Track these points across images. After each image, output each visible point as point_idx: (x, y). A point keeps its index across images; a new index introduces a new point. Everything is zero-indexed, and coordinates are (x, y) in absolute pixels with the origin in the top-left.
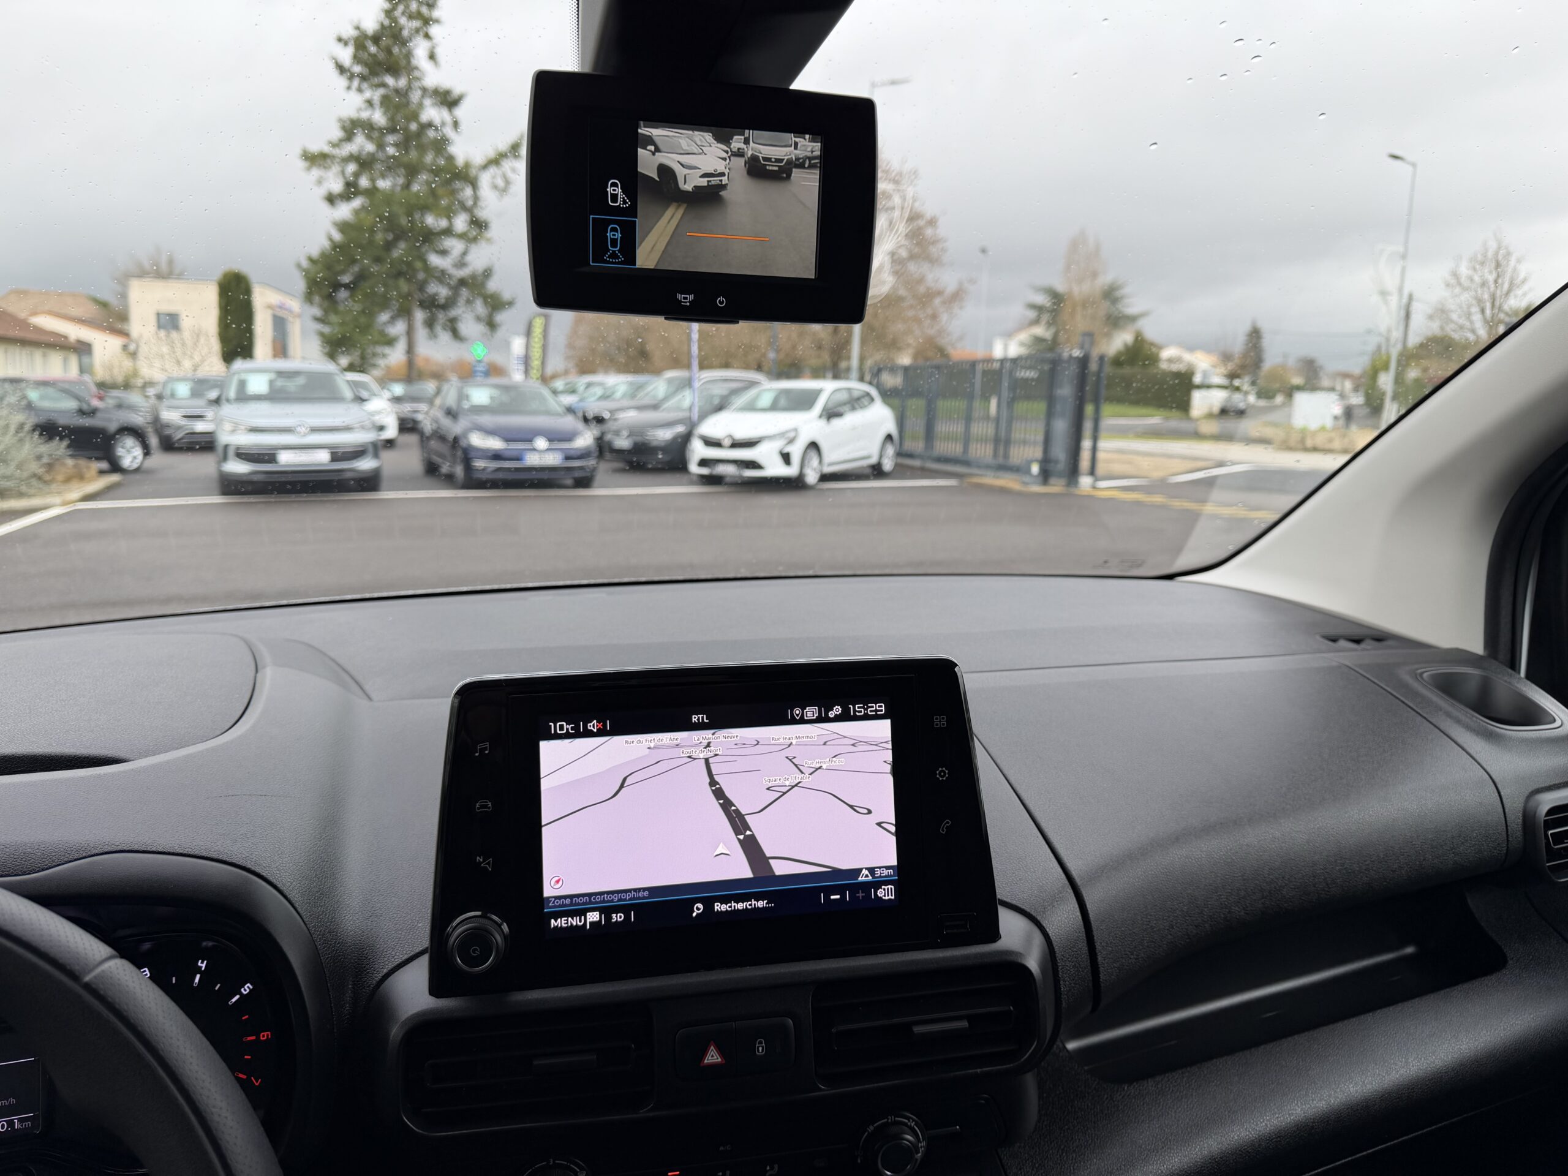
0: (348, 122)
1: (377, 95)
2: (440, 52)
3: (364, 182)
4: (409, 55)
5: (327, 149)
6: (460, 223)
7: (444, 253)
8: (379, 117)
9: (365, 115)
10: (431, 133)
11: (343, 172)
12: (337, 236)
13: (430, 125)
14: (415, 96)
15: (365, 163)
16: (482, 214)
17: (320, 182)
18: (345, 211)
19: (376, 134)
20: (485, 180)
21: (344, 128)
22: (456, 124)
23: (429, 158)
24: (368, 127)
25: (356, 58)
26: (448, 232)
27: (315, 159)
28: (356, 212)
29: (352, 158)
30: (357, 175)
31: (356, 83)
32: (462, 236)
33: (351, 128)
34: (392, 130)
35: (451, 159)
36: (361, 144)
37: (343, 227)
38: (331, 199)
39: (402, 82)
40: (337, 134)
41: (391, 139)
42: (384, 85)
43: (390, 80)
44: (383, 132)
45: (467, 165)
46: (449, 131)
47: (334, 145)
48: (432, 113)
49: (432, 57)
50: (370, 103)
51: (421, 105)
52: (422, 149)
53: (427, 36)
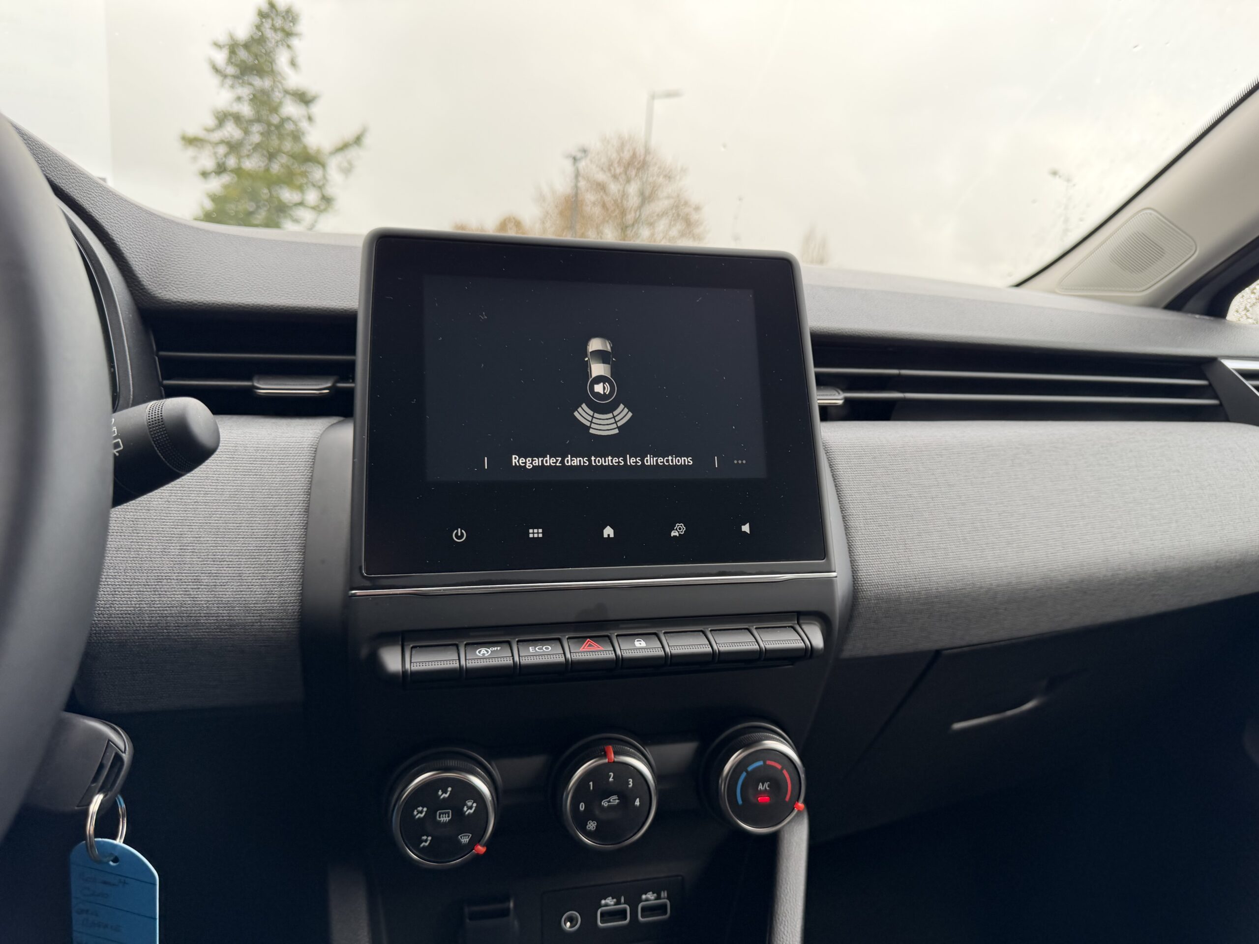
0: (222, 113)
1: (245, 92)
2: (300, 60)
3: (232, 162)
4: (272, 62)
5: (201, 134)
6: (312, 197)
7: (296, 221)
8: (246, 110)
9: (236, 108)
10: (289, 127)
11: (215, 153)
12: (209, 205)
13: (289, 119)
14: (277, 95)
15: (233, 147)
16: (330, 191)
17: (195, 159)
18: (216, 184)
19: (245, 125)
20: (333, 164)
21: (217, 118)
22: (310, 119)
23: (288, 145)
24: (237, 118)
25: (230, 61)
26: (301, 204)
27: (191, 141)
28: (226, 187)
29: (222, 142)
30: (226, 155)
31: (229, 81)
32: (314, 208)
33: (222, 118)
34: (258, 120)
35: (305, 147)
36: (231, 131)
37: (214, 198)
38: (205, 174)
39: (267, 83)
40: (211, 122)
41: (256, 128)
42: (251, 84)
43: (257, 82)
44: (251, 122)
45: (318, 151)
46: (304, 125)
47: (209, 130)
48: (290, 109)
49: (293, 63)
50: (239, 99)
51: (280, 104)
52: (281, 137)
53: (289, 47)
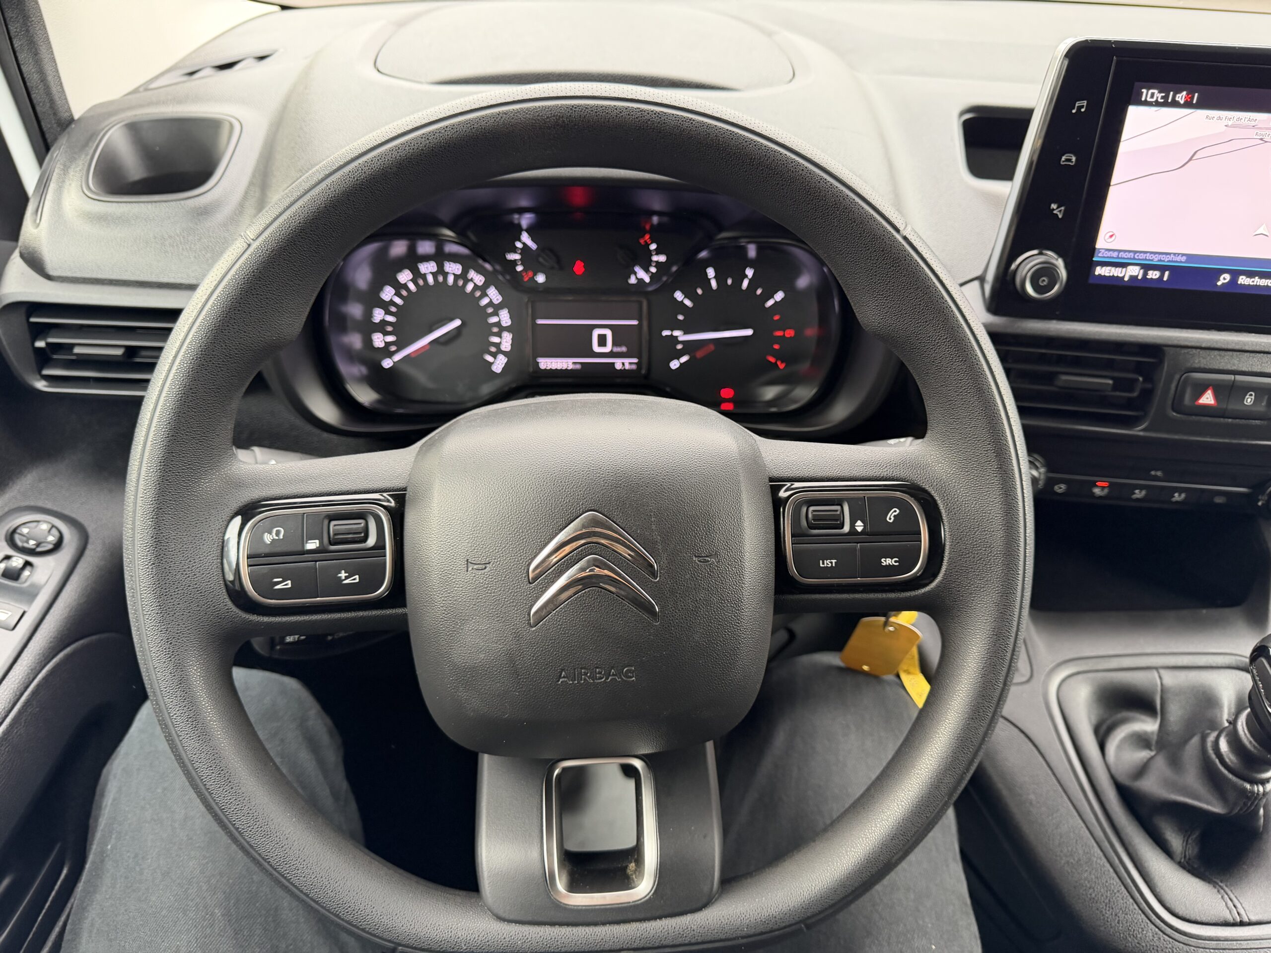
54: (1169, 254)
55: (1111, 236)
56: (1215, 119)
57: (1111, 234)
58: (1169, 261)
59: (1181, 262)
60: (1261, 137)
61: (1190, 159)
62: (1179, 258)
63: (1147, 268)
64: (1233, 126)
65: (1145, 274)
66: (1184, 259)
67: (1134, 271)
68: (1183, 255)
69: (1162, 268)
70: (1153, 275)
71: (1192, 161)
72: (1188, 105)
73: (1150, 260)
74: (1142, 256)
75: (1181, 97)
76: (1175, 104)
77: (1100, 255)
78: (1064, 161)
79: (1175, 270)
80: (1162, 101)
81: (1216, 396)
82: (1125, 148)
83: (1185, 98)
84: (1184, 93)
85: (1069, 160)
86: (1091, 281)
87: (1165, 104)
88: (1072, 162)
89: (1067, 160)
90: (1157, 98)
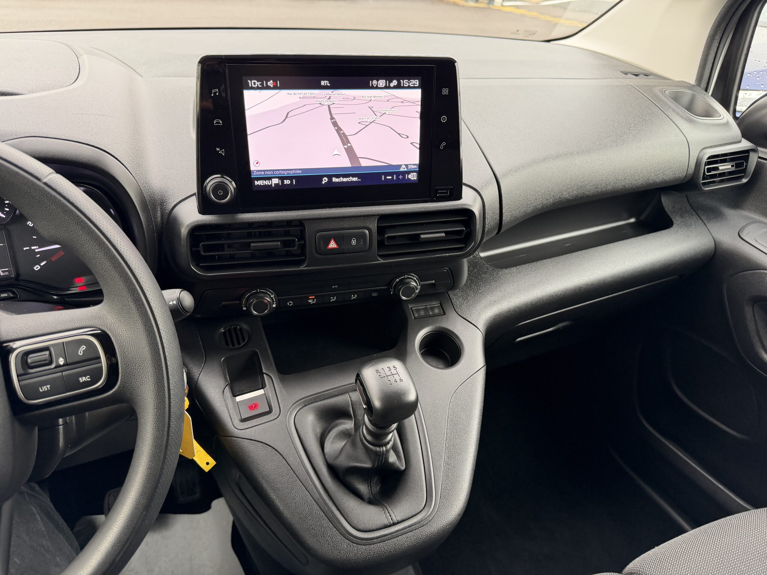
54: (292, 170)
55: (257, 163)
56: (293, 94)
57: (257, 162)
58: (293, 174)
59: (299, 173)
60: (320, 103)
61: (286, 117)
62: (298, 172)
63: (282, 178)
64: (303, 98)
65: (283, 182)
66: (300, 172)
67: (275, 181)
68: (299, 169)
69: (290, 178)
70: (287, 182)
71: (287, 118)
72: (275, 88)
73: (282, 174)
74: (278, 172)
75: (270, 83)
76: (268, 88)
77: (254, 174)
78: (215, 124)
79: (298, 178)
80: (261, 86)
81: (336, 243)
82: (248, 114)
83: (273, 84)
84: (272, 81)
85: (219, 123)
86: (254, 189)
87: (263, 88)
88: (221, 124)
89: (217, 123)
90: (258, 85)
